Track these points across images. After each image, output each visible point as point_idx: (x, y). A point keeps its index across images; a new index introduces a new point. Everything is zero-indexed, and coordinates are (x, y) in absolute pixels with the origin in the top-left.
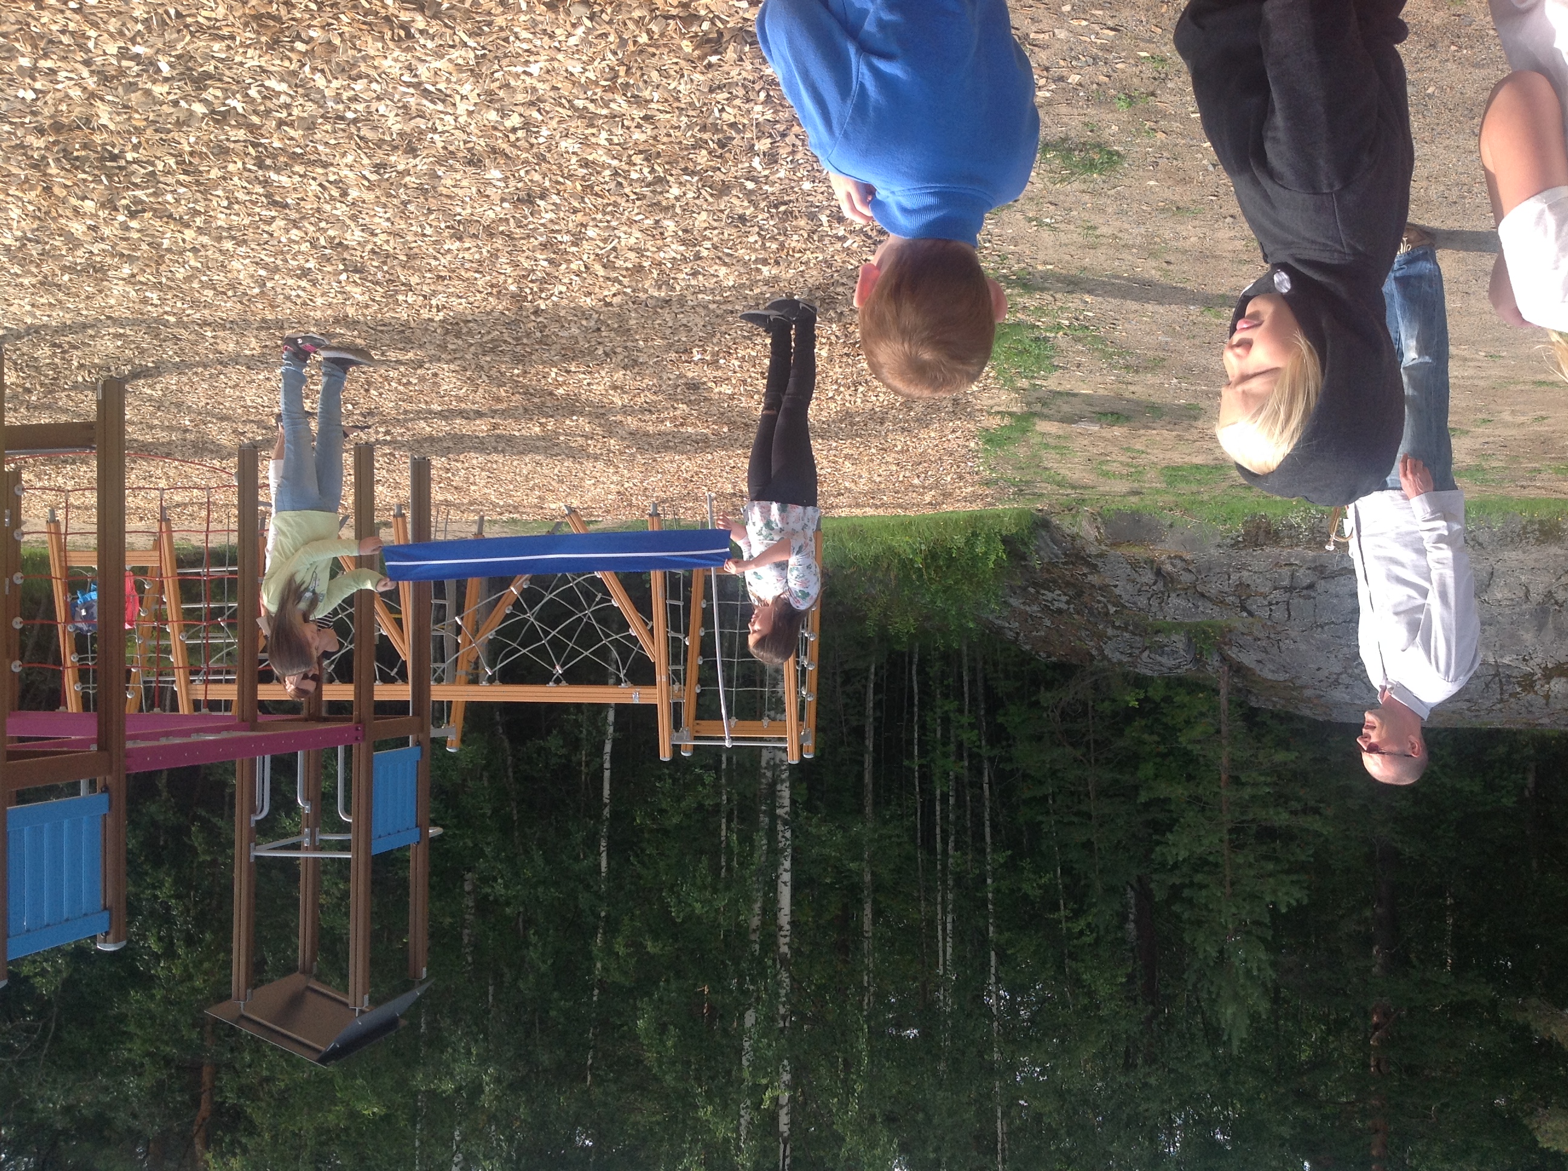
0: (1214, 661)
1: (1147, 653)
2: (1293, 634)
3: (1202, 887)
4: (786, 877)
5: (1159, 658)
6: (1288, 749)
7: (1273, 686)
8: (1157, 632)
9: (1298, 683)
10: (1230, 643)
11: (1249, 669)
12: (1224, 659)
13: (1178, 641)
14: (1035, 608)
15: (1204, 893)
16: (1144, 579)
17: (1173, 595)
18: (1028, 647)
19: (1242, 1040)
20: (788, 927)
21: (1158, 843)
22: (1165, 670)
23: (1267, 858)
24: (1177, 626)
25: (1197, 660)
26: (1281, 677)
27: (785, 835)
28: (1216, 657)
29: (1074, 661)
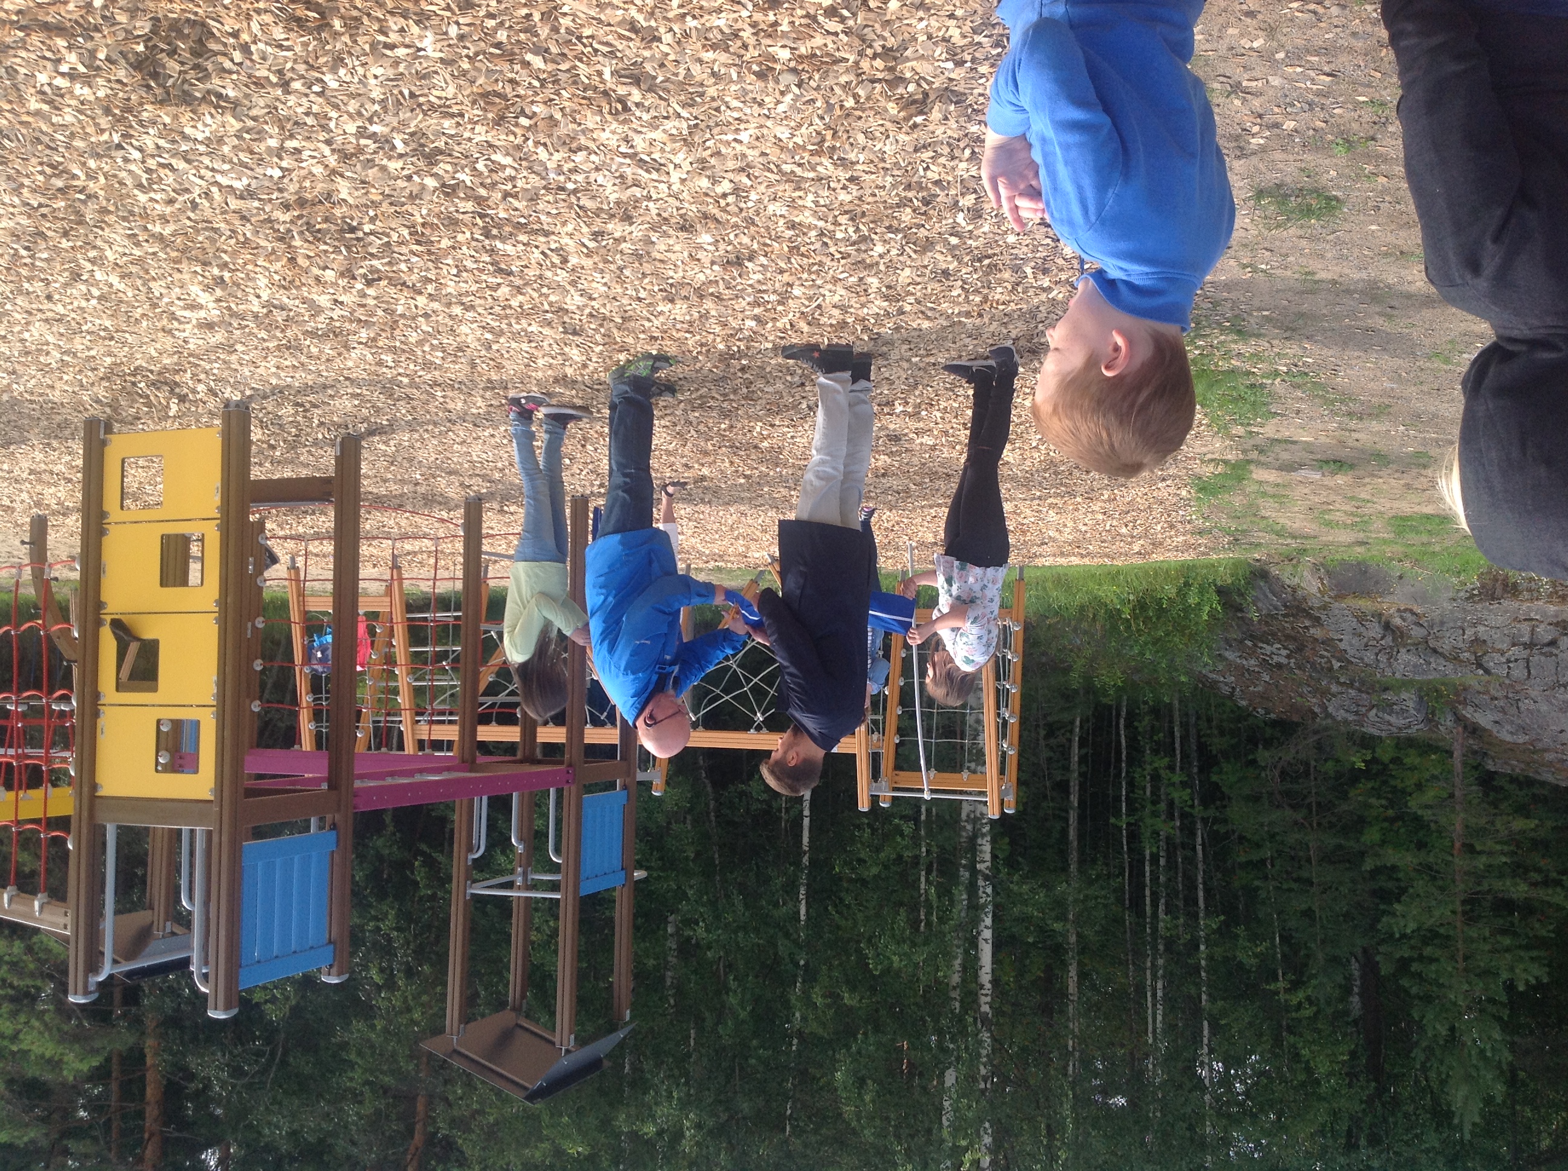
0: (1447, 721)
1: (1374, 711)
2: (1533, 693)
3: (1432, 960)
4: (987, 934)
5: (1387, 717)
6: (1527, 817)
7: (1512, 748)
8: (1386, 689)
9: (1539, 746)
10: (1465, 703)
11: (1485, 730)
12: (1459, 719)
13: (1409, 699)
14: (1252, 662)
15: (1433, 967)
16: (1372, 634)
17: (1403, 650)
18: (1244, 703)
19: (1474, 1124)
20: (988, 986)
21: (1384, 912)
22: (1395, 730)
23: (1504, 932)
24: (1406, 684)
25: (1430, 719)
26: (1521, 739)
27: (986, 891)
28: (1450, 717)
29: (1296, 718)
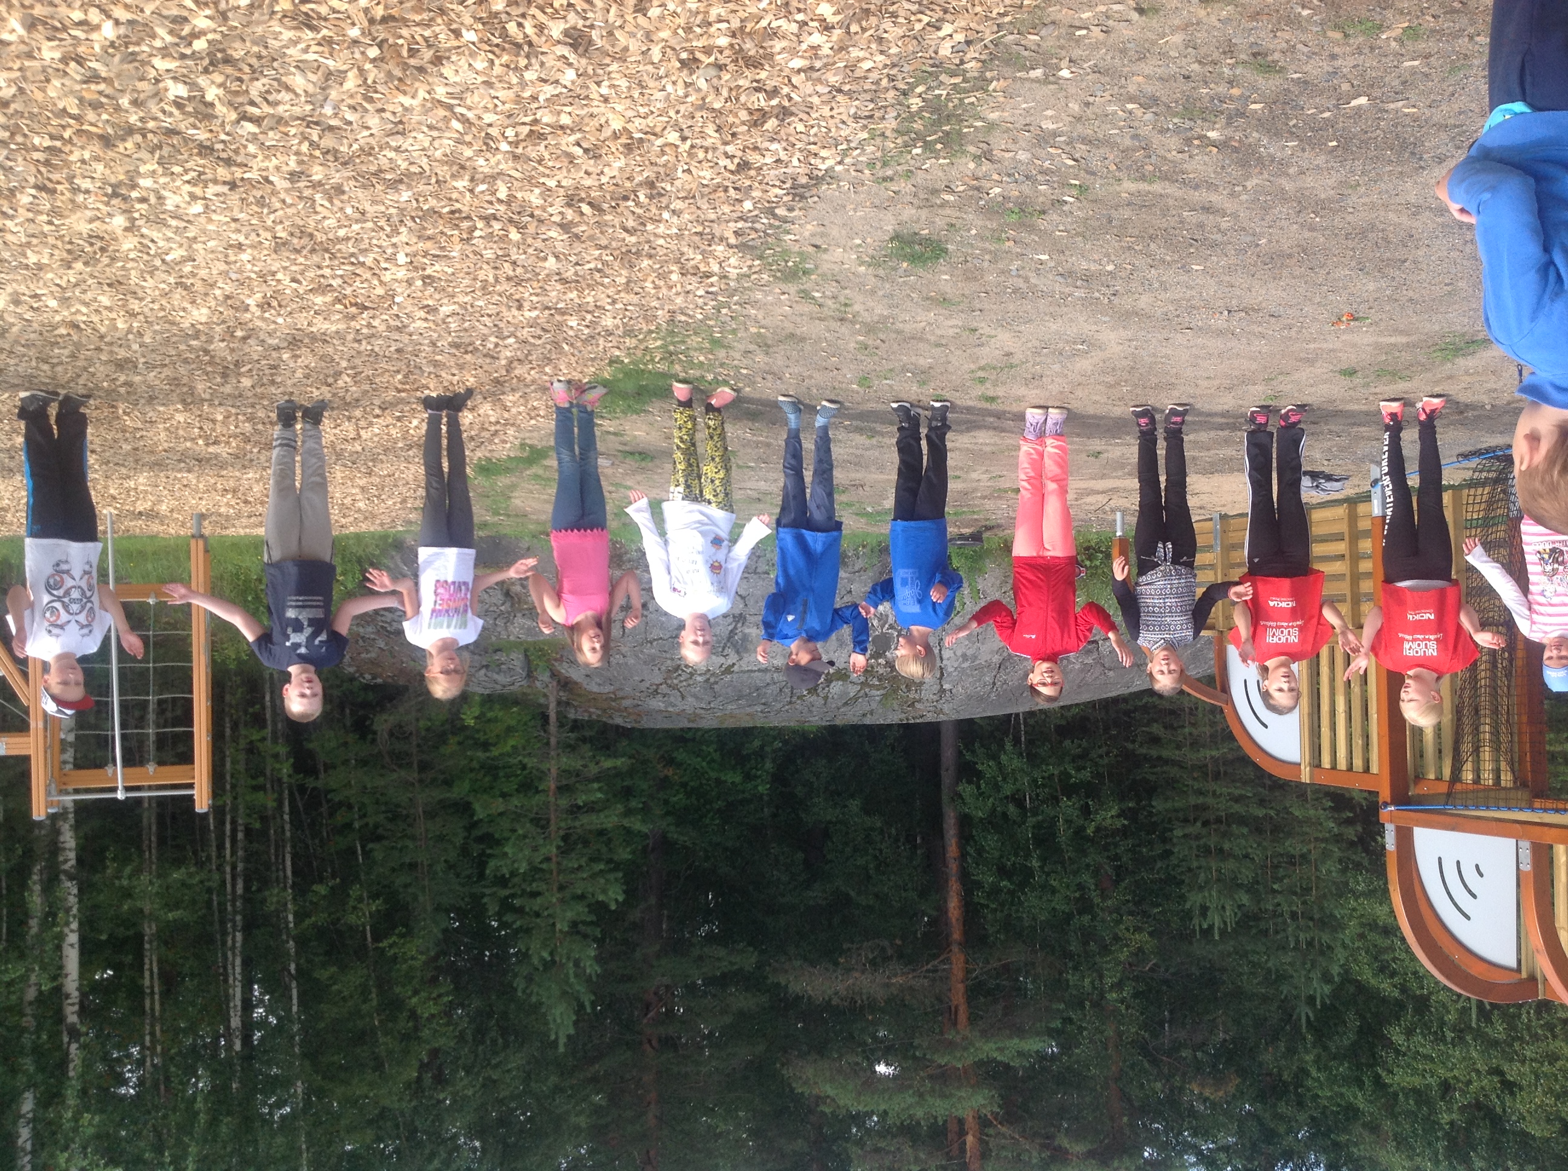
0: (545, 677)
1: (483, 671)
2: (624, 649)
5: (496, 676)
6: (616, 757)
7: (594, 698)
8: (496, 651)
9: (620, 694)
10: (560, 660)
11: (576, 683)
12: (554, 675)
16: (494, 600)
19: (569, 1037)
20: (76, 994)
22: (498, 687)
23: (593, 860)
24: (517, 645)
25: (530, 675)
26: (607, 689)
28: (548, 674)
